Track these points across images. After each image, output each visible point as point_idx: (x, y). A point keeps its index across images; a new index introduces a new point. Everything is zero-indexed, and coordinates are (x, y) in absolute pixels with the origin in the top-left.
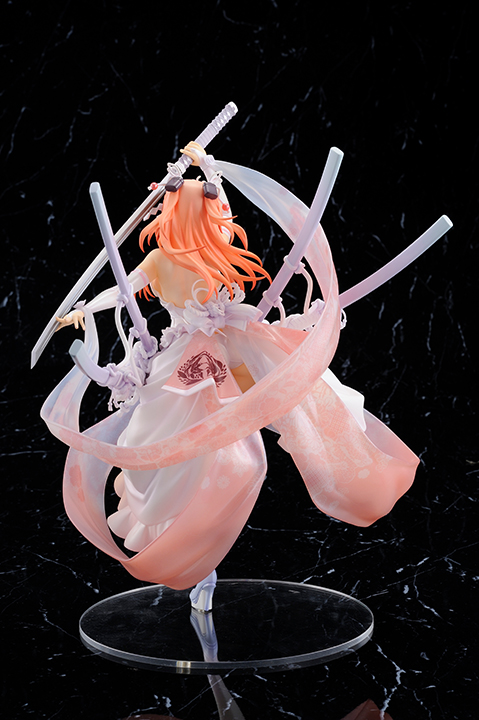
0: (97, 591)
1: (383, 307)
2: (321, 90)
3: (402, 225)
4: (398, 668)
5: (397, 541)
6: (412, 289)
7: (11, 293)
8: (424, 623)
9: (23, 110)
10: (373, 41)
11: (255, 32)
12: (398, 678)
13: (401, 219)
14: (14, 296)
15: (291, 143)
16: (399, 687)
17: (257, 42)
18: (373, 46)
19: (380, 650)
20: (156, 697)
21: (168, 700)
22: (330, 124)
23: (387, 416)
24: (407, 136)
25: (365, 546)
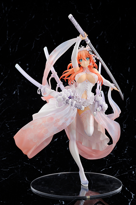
0: (41, 172)
2: (105, 32)
3: (129, 71)
4: (132, 194)
5: (129, 159)
6: (132, 89)
7: (16, 90)
9: (20, 38)
10: (120, 18)
11: (86, 16)
12: (133, 197)
13: (128, 69)
14: (17, 91)
16: (133, 199)
17: (87, 19)
18: (120, 20)
19: (126, 189)
20: (60, 201)
21: (63, 202)
22: (108, 42)
23: (125, 125)
24: (130, 45)
25: (120, 161)
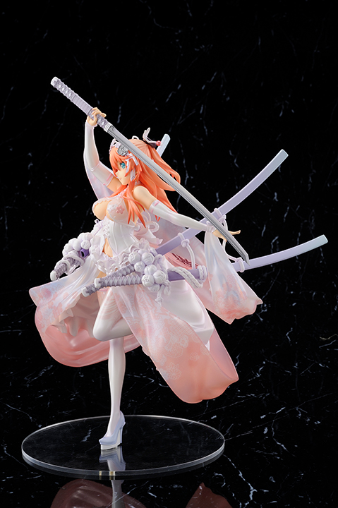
1: (265, 228)
2: (223, 74)
4: (252, 488)
5: (263, 396)
6: (286, 215)
7: (1, 218)
8: (275, 455)
9: (12, 89)
10: (260, 40)
11: (176, 33)
12: (251, 496)
14: (3, 220)
15: (201, 112)
16: (251, 502)
17: (177, 40)
18: (260, 43)
19: (241, 475)
22: (229, 98)
23: (265, 306)
24: (283, 107)
25: (241, 399)
